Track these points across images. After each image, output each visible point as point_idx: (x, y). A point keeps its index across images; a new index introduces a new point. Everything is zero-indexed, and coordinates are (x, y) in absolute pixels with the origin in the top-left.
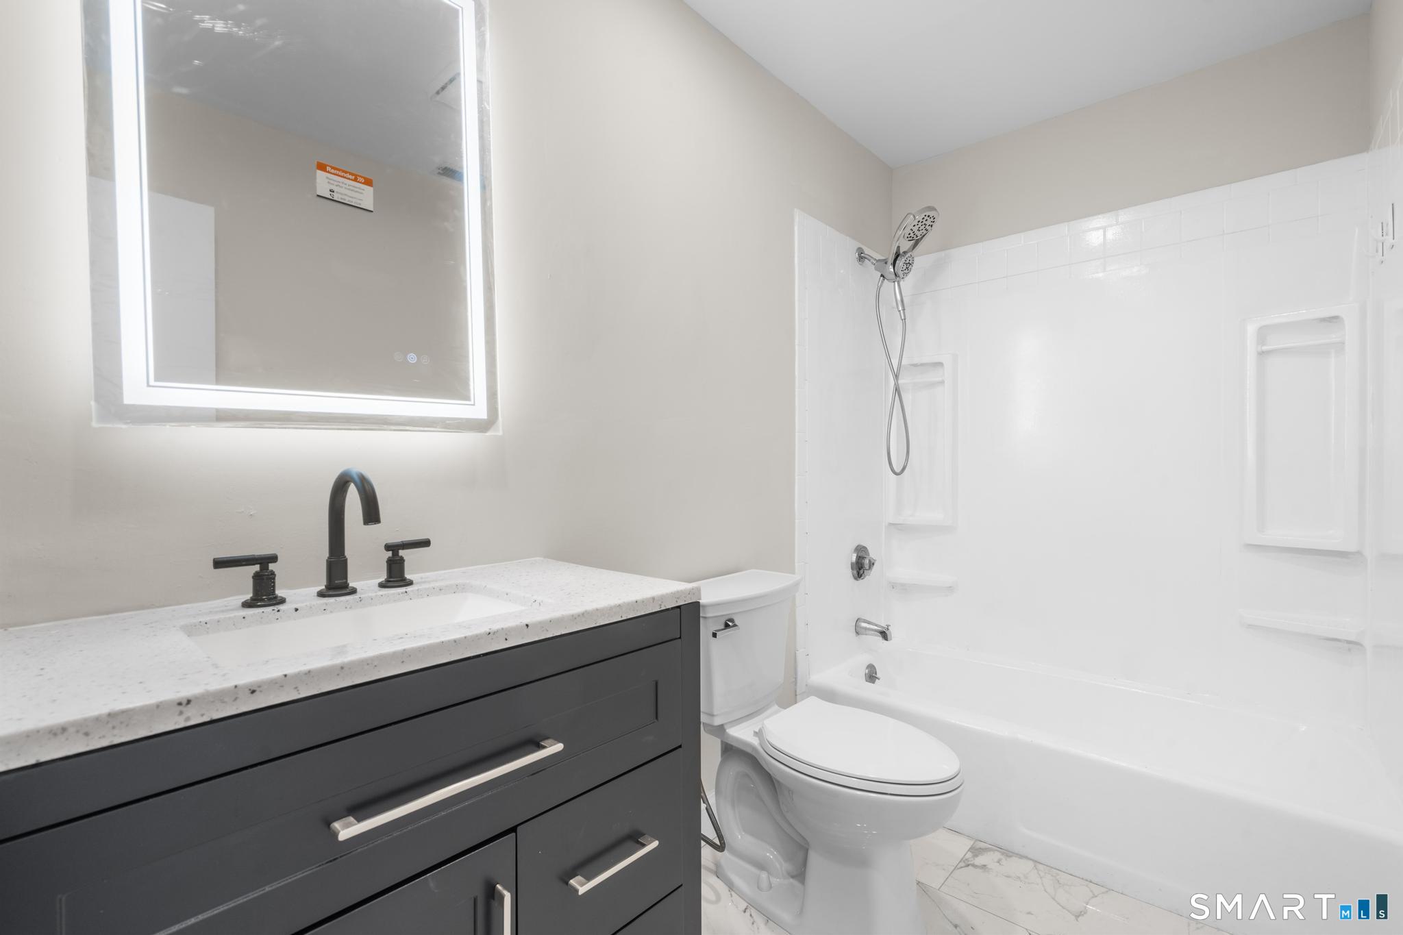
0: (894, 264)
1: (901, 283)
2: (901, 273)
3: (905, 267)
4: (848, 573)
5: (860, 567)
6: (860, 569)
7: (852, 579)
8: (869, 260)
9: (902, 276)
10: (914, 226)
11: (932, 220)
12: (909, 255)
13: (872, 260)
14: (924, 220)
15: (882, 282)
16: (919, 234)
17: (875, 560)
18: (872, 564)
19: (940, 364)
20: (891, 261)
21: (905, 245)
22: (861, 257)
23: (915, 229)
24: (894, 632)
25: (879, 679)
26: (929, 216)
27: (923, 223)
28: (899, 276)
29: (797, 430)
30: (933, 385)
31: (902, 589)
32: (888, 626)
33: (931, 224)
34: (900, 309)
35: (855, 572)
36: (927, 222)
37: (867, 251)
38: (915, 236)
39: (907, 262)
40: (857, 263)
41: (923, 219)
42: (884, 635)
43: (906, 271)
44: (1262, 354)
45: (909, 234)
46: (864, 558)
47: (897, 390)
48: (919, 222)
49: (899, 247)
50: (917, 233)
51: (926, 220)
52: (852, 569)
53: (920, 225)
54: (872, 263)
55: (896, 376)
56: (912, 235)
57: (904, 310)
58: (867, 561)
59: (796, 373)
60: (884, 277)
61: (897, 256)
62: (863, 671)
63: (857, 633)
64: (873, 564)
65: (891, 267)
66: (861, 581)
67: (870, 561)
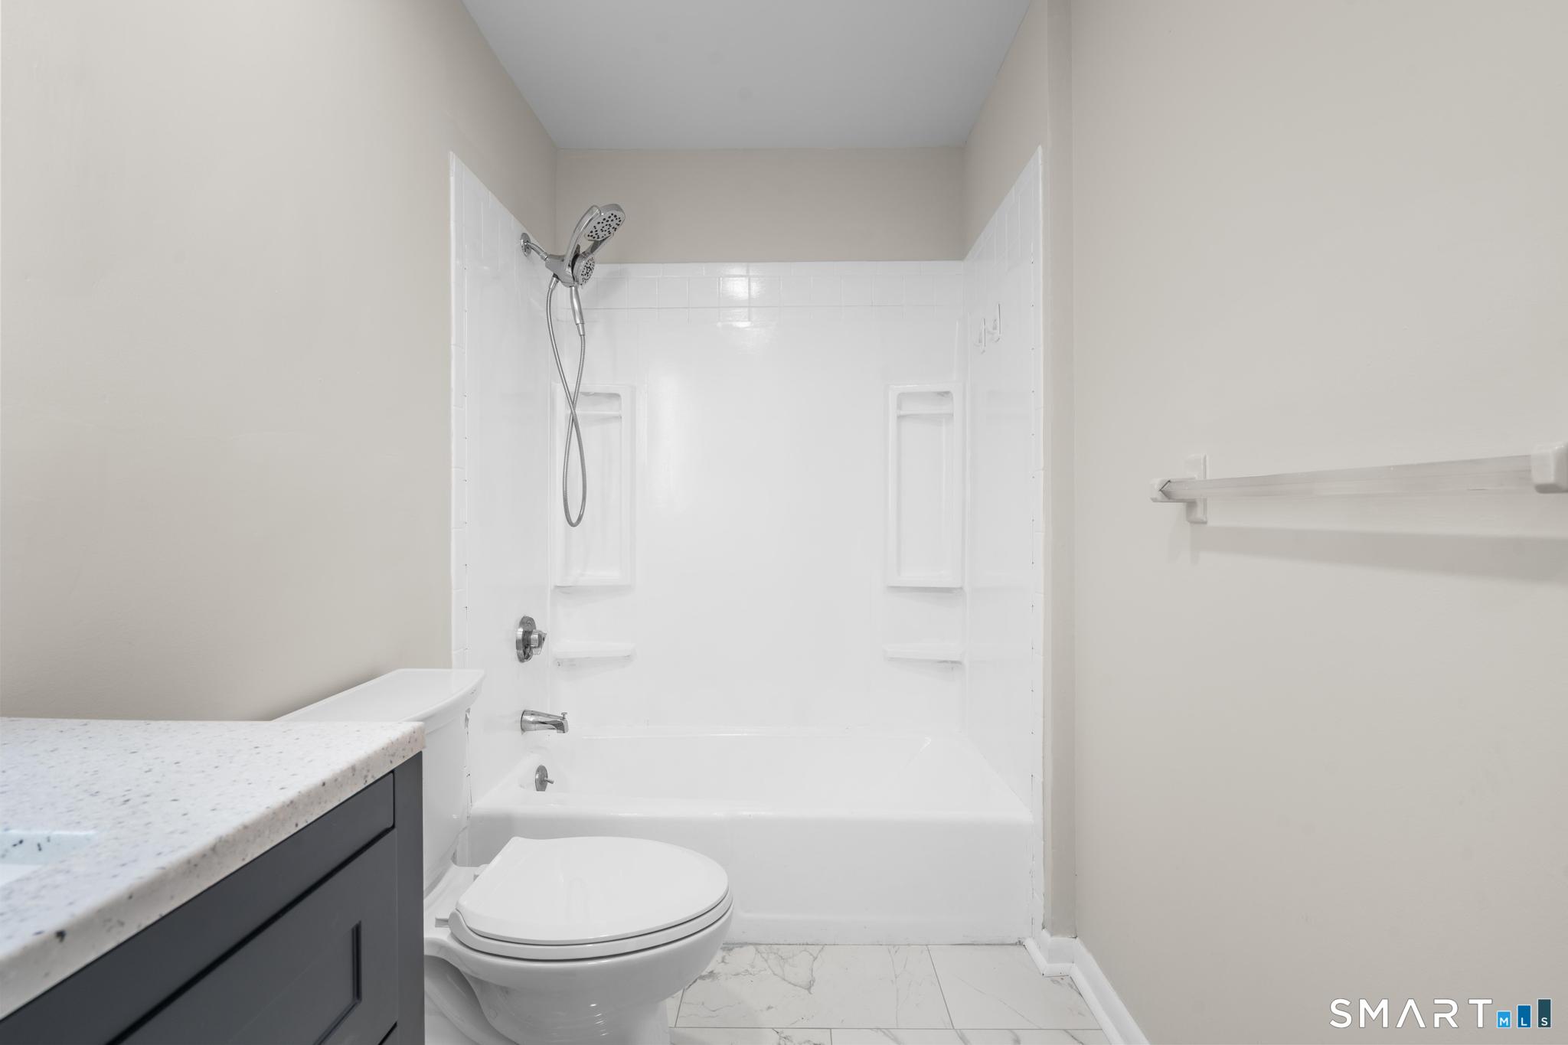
0: (572, 266)
1: (580, 289)
2: (580, 278)
3: (585, 272)
4: (512, 652)
5: (526, 646)
6: (526, 648)
7: (517, 662)
8: (538, 253)
9: (581, 281)
10: (599, 223)
11: (617, 222)
12: (590, 257)
13: (542, 254)
14: (610, 220)
15: (556, 284)
16: (601, 234)
17: (546, 634)
18: (541, 639)
19: (616, 396)
20: (569, 259)
21: (585, 245)
22: (527, 248)
23: (599, 227)
24: (570, 721)
25: (552, 782)
26: (615, 216)
27: (608, 223)
28: (577, 281)
29: (453, 465)
30: (606, 419)
31: (569, 665)
32: (564, 714)
33: (616, 226)
34: (578, 321)
35: (522, 652)
36: (613, 222)
37: (533, 240)
38: (596, 236)
39: (587, 266)
40: (522, 253)
41: (610, 217)
42: (559, 726)
43: (586, 277)
44: (900, 417)
45: (592, 232)
46: (530, 633)
47: (574, 421)
48: (604, 219)
49: (578, 247)
50: (599, 232)
51: (612, 220)
52: (518, 648)
53: (604, 225)
54: (542, 258)
55: (573, 403)
56: (594, 234)
57: (583, 324)
58: (534, 636)
59: (453, 385)
60: (557, 278)
61: (576, 256)
62: (534, 776)
63: (523, 730)
64: (544, 639)
65: (570, 270)
66: (527, 663)
67: (540, 636)
